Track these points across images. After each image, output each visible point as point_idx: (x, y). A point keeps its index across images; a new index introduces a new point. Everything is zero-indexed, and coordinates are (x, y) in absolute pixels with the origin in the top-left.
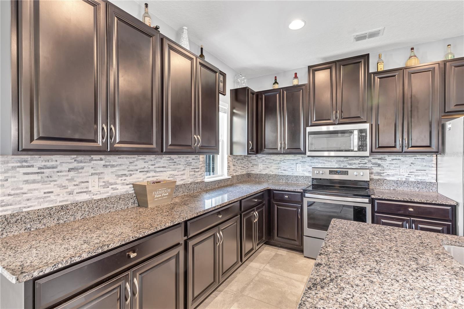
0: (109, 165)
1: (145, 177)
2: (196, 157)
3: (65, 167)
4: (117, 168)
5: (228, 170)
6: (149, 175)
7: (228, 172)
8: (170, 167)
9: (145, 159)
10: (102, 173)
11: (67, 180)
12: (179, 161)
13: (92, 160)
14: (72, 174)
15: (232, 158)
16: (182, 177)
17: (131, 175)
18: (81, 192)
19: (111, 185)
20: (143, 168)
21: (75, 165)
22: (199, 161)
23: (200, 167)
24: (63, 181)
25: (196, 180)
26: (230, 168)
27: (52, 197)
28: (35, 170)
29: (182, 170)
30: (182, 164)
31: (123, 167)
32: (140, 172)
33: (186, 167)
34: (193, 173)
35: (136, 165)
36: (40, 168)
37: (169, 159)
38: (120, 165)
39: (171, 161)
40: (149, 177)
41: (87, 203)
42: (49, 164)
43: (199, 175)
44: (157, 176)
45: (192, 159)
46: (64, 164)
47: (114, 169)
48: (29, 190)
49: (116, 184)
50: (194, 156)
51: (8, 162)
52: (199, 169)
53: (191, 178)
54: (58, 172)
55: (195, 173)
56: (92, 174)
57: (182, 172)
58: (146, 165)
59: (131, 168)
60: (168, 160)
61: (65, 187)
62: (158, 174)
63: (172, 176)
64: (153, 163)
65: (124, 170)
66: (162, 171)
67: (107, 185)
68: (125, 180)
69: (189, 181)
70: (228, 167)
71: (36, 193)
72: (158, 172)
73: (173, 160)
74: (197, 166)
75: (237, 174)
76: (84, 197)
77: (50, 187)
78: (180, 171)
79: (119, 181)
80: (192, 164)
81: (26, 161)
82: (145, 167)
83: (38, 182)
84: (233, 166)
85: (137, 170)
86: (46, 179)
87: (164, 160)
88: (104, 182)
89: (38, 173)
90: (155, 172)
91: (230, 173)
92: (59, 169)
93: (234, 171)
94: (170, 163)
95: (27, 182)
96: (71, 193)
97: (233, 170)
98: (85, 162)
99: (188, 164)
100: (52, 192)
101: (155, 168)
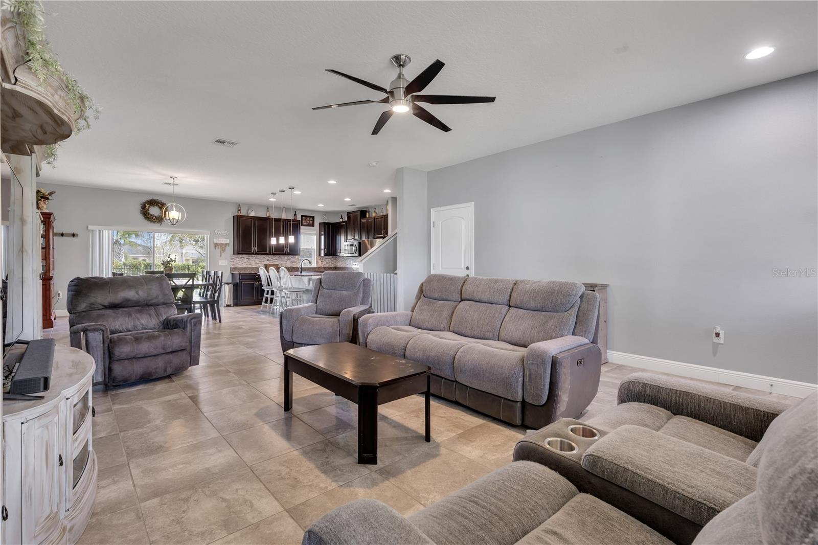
6: (270, 262)
7: (317, 265)
18: (249, 265)
24: (245, 261)
25: (293, 266)
31: (261, 259)
34: (292, 263)
50: (292, 256)
51: (235, 256)
53: (290, 265)
57: (286, 262)
64: (272, 258)
70: (316, 262)
71: (240, 263)
75: (325, 266)
100: (243, 264)
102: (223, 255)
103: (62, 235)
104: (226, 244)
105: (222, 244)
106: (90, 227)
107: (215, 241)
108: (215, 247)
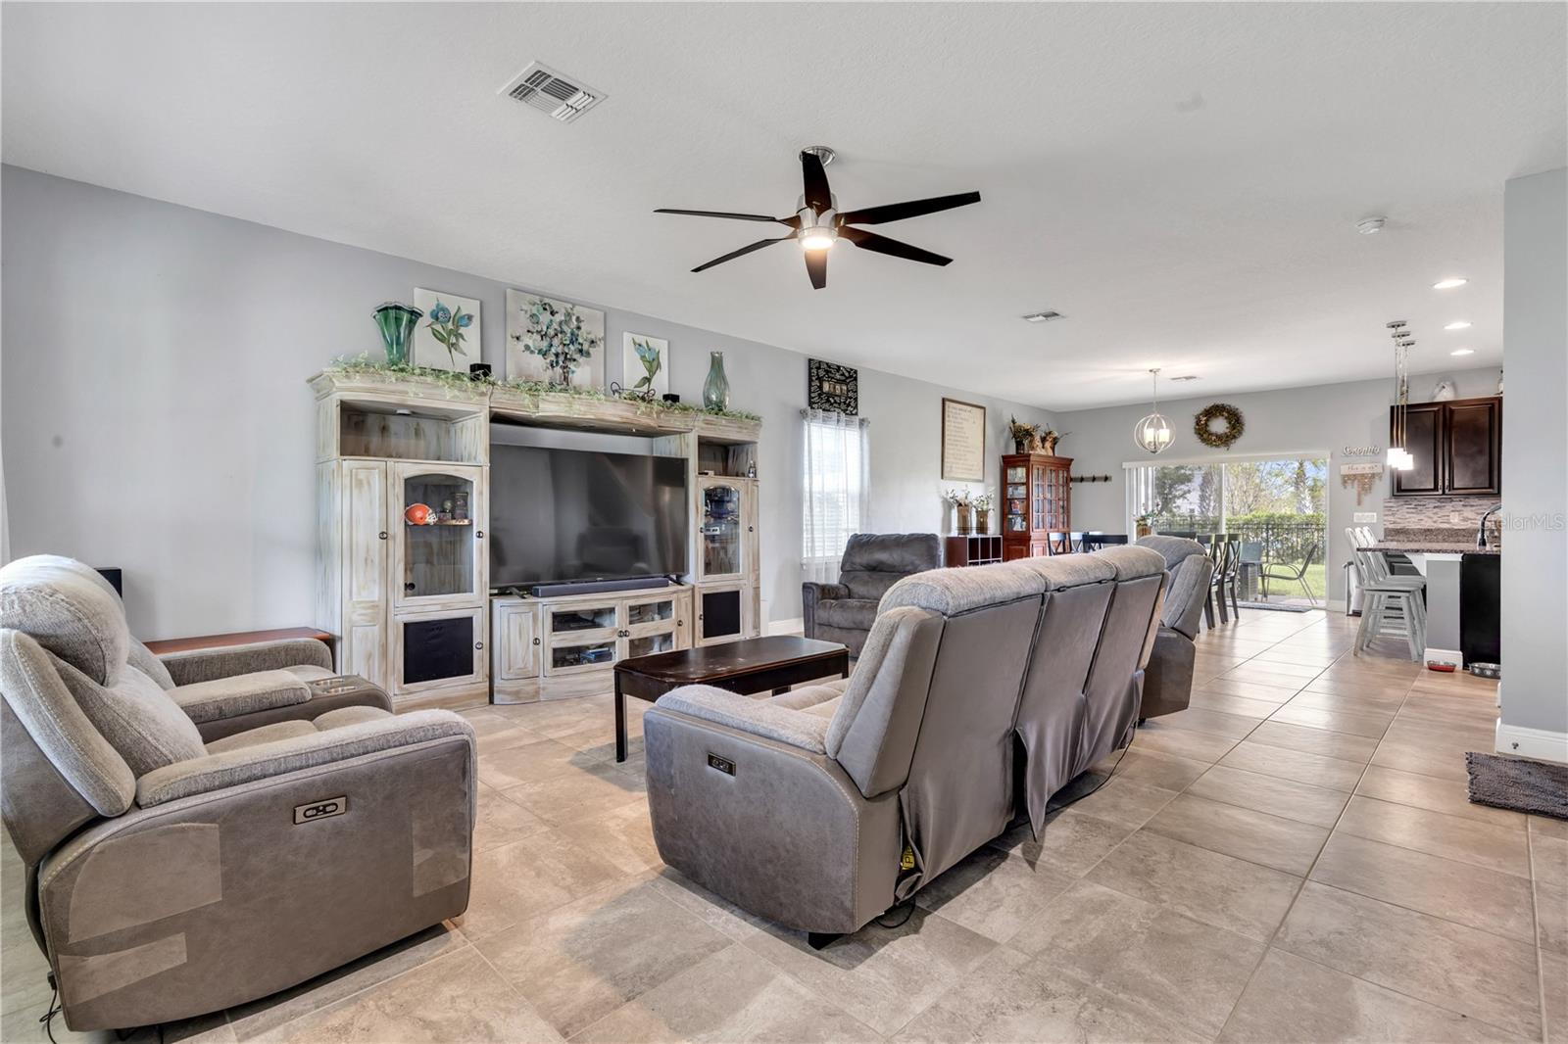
0: (1468, 505)
3: (1432, 505)
4: (1476, 508)
10: (1461, 510)
11: (1433, 513)
13: (1452, 501)
14: (1435, 510)
18: (1443, 522)
19: (1470, 520)
21: (1439, 504)
24: (1428, 514)
27: (1423, 523)
28: (1412, 506)
31: (1484, 507)
36: (1415, 506)
38: (1480, 505)
41: (1447, 530)
42: (1422, 503)
47: (1474, 508)
48: (1410, 517)
49: (1475, 519)
56: (1453, 511)
61: (1431, 518)
67: (1465, 519)
71: (1413, 519)
76: (1445, 526)
77: (1422, 517)
81: (1410, 502)
83: (1414, 513)
86: (1417, 512)
88: (1461, 517)
89: (1414, 508)
95: (1408, 513)
96: (1435, 522)
98: (1446, 503)
100: (1422, 520)
102: (1367, 499)
103: (1094, 479)
104: (1373, 476)
105: (1363, 475)
106: (1125, 465)
107: (1345, 470)
108: (1345, 482)
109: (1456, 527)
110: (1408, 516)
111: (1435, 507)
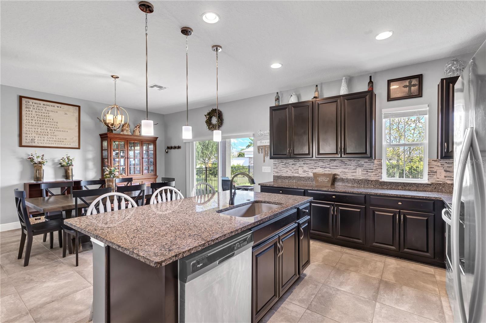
0: (306, 163)
1: (323, 170)
2: (369, 160)
3: (291, 163)
4: (309, 165)
5: (430, 176)
6: (326, 169)
7: (430, 178)
8: (342, 166)
9: (323, 161)
10: (303, 166)
11: (292, 168)
12: (350, 163)
13: (299, 161)
14: (293, 166)
15: (440, 163)
16: (353, 174)
17: (315, 169)
18: (296, 173)
19: (307, 172)
20: (322, 166)
21: (294, 163)
22: (374, 164)
23: (375, 168)
25: (369, 178)
26: (434, 174)
27: (288, 173)
28: (284, 164)
29: (353, 169)
30: (352, 166)
31: (312, 165)
32: (320, 167)
33: (357, 168)
34: (366, 172)
35: (318, 164)
36: (285, 163)
37: (341, 161)
38: (310, 163)
39: (342, 163)
40: (326, 171)
41: (297, 177)
42: (287, 162)
43: (374, 175)
44: (332, 171)
45: (364, 162)
46: (291, 162)
47: (308, 165)
48: (283, 170)
49: (308, 172)
51: (279, 161)
52: (374, 170)
53: (362, 176)
54: (289, 165)
55: (368, 173)
56: (299, 167)
57: (353, 171)
58: (324, 164)
59: (315, 165)
60: (339, 162)
61: (291, 170)
62: (332, 170)
63: (343, 172)
64: (329, 163)
65: (312, 166)
66: (334, 169)
67: (304, 171)
68: (313, 170)
69: (360, 178)
70: (428, 173)
71: (284, 171)
72: (332, 169)
73: (344, 162)
74: (370, 168)
76: (296, 175)
77: (287, 170)
78: (351, 170)
79: (310, 171)
80: (363, 166)
81: (282, 161)
82: (323, 165)
83: (285, 168)
84: (444, 172)
85: (319, 167)
86: (287, 167)
87: (337, 162)
88: (304, 170)
89: (285, 165)
90: (330, 168)
91: (436, 179)
92: (290, 164)
93: (447, 178)
94: (341, 164)
95: (282, 167)
96: (293, 173)
97: (445, 177)
98: (297, 162)
99: (359, 166)
100: (287, 171)
101: (330, 166)
102: (267, 159)
103: (175, 147)
104: (269, 146)
105: (265, 146)
107: (259, 144)
108: (259, 150)
109: (301, 176)
110: (282, 169)
111: (293, 164)
